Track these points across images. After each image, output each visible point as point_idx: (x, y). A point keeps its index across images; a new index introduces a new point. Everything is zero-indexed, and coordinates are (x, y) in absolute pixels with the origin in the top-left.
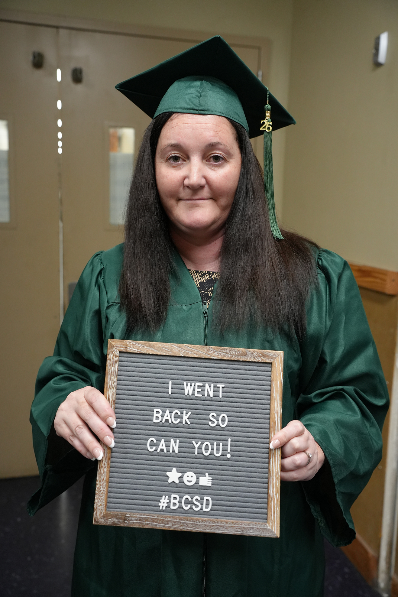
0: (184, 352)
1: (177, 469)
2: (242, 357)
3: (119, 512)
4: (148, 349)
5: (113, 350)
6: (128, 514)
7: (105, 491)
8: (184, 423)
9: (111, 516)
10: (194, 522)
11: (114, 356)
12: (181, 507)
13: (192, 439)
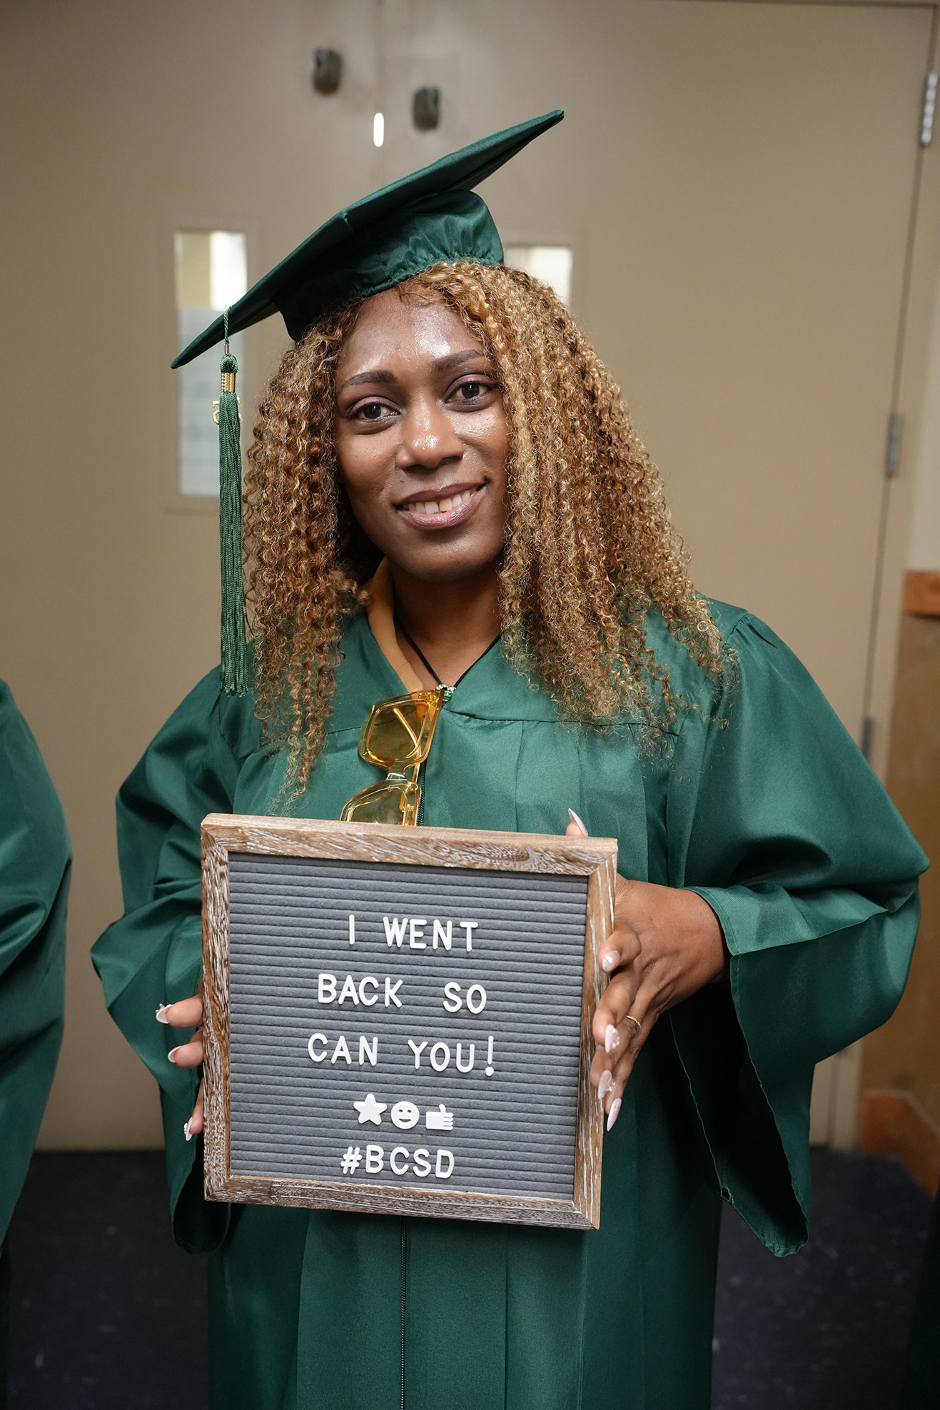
0: (379, 853)
1: (375, 1096)
2: (517, 863)
3: (258, 1178)
4: (296, 846)
5: (214, 848)
6: (277, 1182)
8: (387, 1004)
9: (243, 1186)
10: (418, 1198)
11: (216, 862)
12: (389, 1168)
13: (406, 1036)
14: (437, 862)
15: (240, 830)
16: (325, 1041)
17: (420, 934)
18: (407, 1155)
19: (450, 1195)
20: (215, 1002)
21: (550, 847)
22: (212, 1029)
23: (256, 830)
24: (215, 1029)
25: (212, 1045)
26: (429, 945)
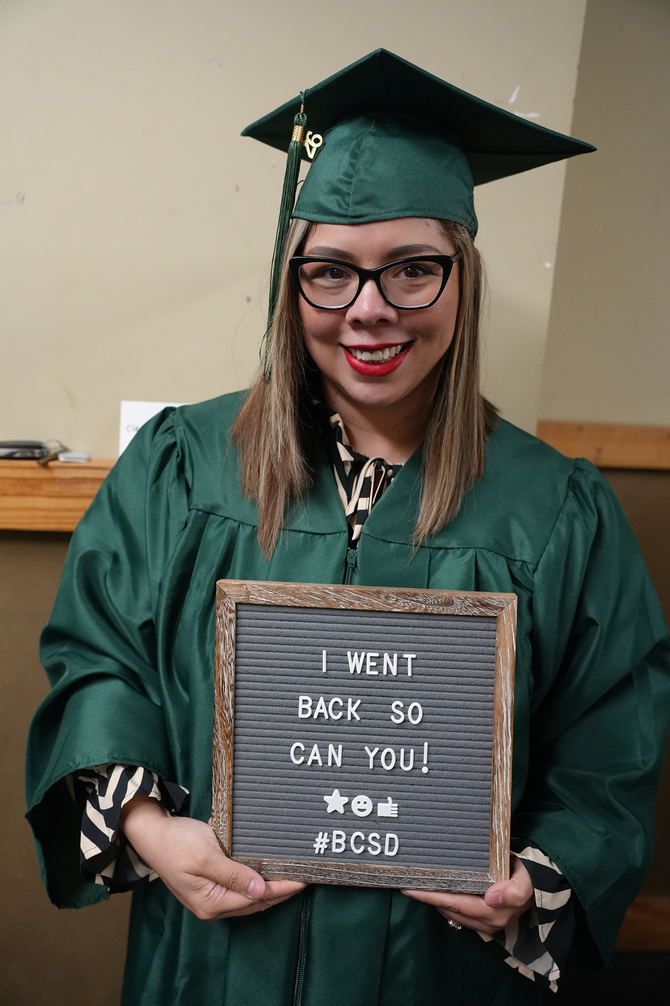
0: (343, 602)
1: (340, 792)
2: (445, 607)
3: (252, 858)
4: (284, 598)
5: (225, 600)
6: (265, 861)
7: (226, 826)
10: (371, 872)
11: (226, 610)
12: (350, 849)
13: (363, 744)
14: (387, 608)
15: (245, 587)
16: (303, 748)
17: (374, 664)
18: (363, 838)
19: (396, 869)
20: (223, 718)
21: (469, 596)
22: (220, 739)
23: (257, 586)
24: (222, 739)
25: (220, 751)
26: (381, 672)
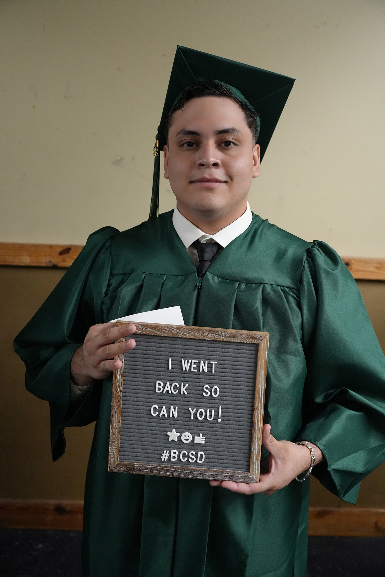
0: (181, 334)
1: (176, 430)
2: (232, 338)
3: (129, 463)
6: (136, 464)
7: (117, 446)
8: (182, 393)
9: (123, 466)
10: (190, 471)
12: (180, 459)
13: (188, 406)
14: (203, 338)
16: (157, 408)
17: (196, 366)
18: (187, 454)
19: (203, 470)
22: (115, 402)
26: (199, 371)
